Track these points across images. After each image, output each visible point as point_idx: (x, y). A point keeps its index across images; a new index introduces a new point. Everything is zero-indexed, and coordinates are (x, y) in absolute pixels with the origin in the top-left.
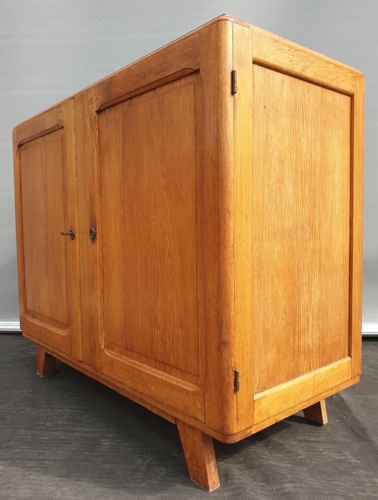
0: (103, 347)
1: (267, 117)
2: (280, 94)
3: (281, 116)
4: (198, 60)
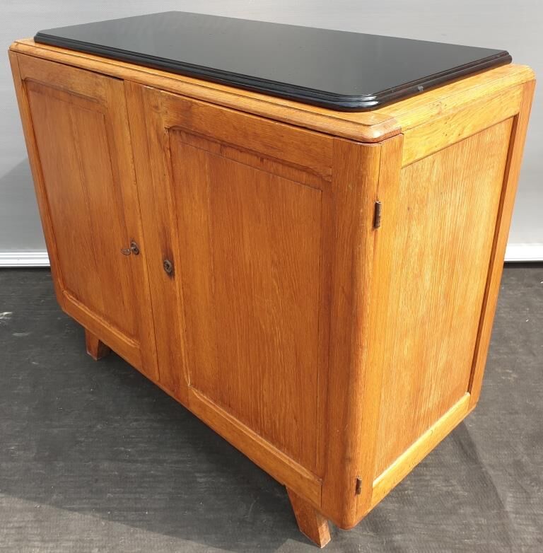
0: (189, 385)
1: (410, 218)
2: (429, 180)
3: (426, 205)
4: (330, 171)
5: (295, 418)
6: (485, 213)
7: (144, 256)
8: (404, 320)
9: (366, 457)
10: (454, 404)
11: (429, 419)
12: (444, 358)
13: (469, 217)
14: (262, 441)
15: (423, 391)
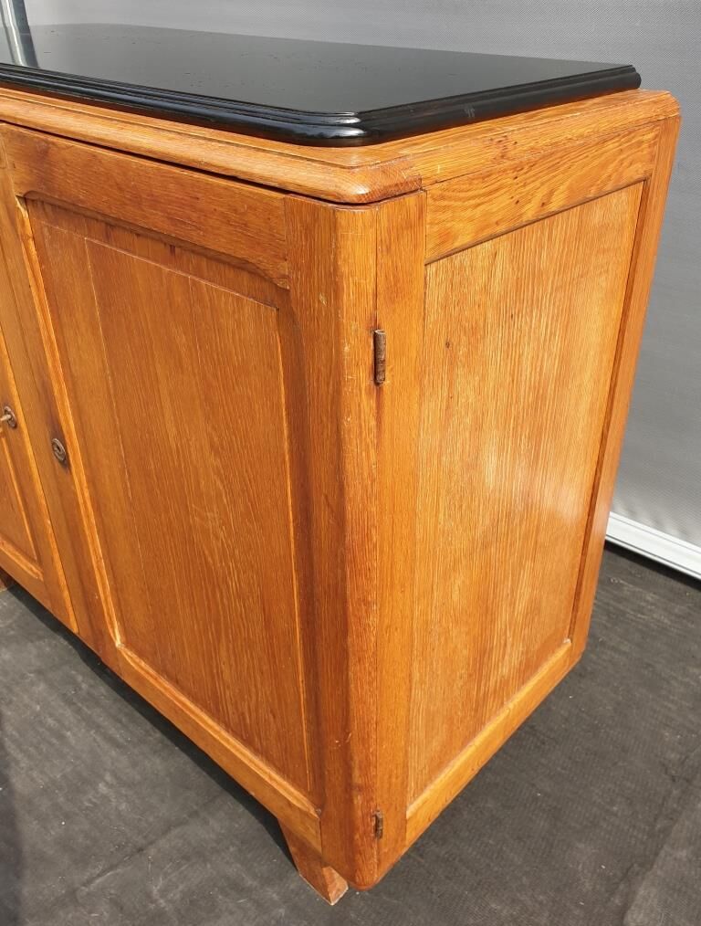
0: (117, 644)
1: (453, 363)
2: (486, 289)
3: (484, 337)
4: (285, 268)
5: (271, 711)
6: (592, 353)
7: (25, 431)
8: (450, 544)
9: (390, 777)
10: (546, 660)
11: (503, 691)
12: (527, 597)
13: (565, 360)
14: (228, 741)
15: (491, 649)
